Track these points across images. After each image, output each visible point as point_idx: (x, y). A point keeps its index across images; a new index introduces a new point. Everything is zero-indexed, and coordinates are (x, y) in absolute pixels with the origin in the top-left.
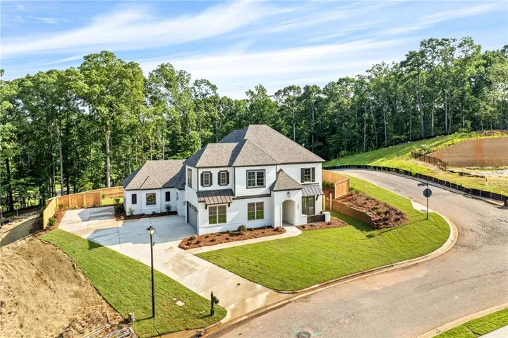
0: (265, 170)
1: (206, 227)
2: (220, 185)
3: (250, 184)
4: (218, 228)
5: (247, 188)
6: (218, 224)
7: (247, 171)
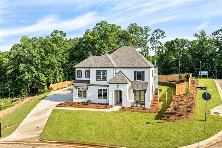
0: (107, 71)
1: (76, 98)
2: (86, 78)
3: (98, 78)
4: (82, 100)
5: (96, 80)
6: (82, 98)
7: (96, 71)
